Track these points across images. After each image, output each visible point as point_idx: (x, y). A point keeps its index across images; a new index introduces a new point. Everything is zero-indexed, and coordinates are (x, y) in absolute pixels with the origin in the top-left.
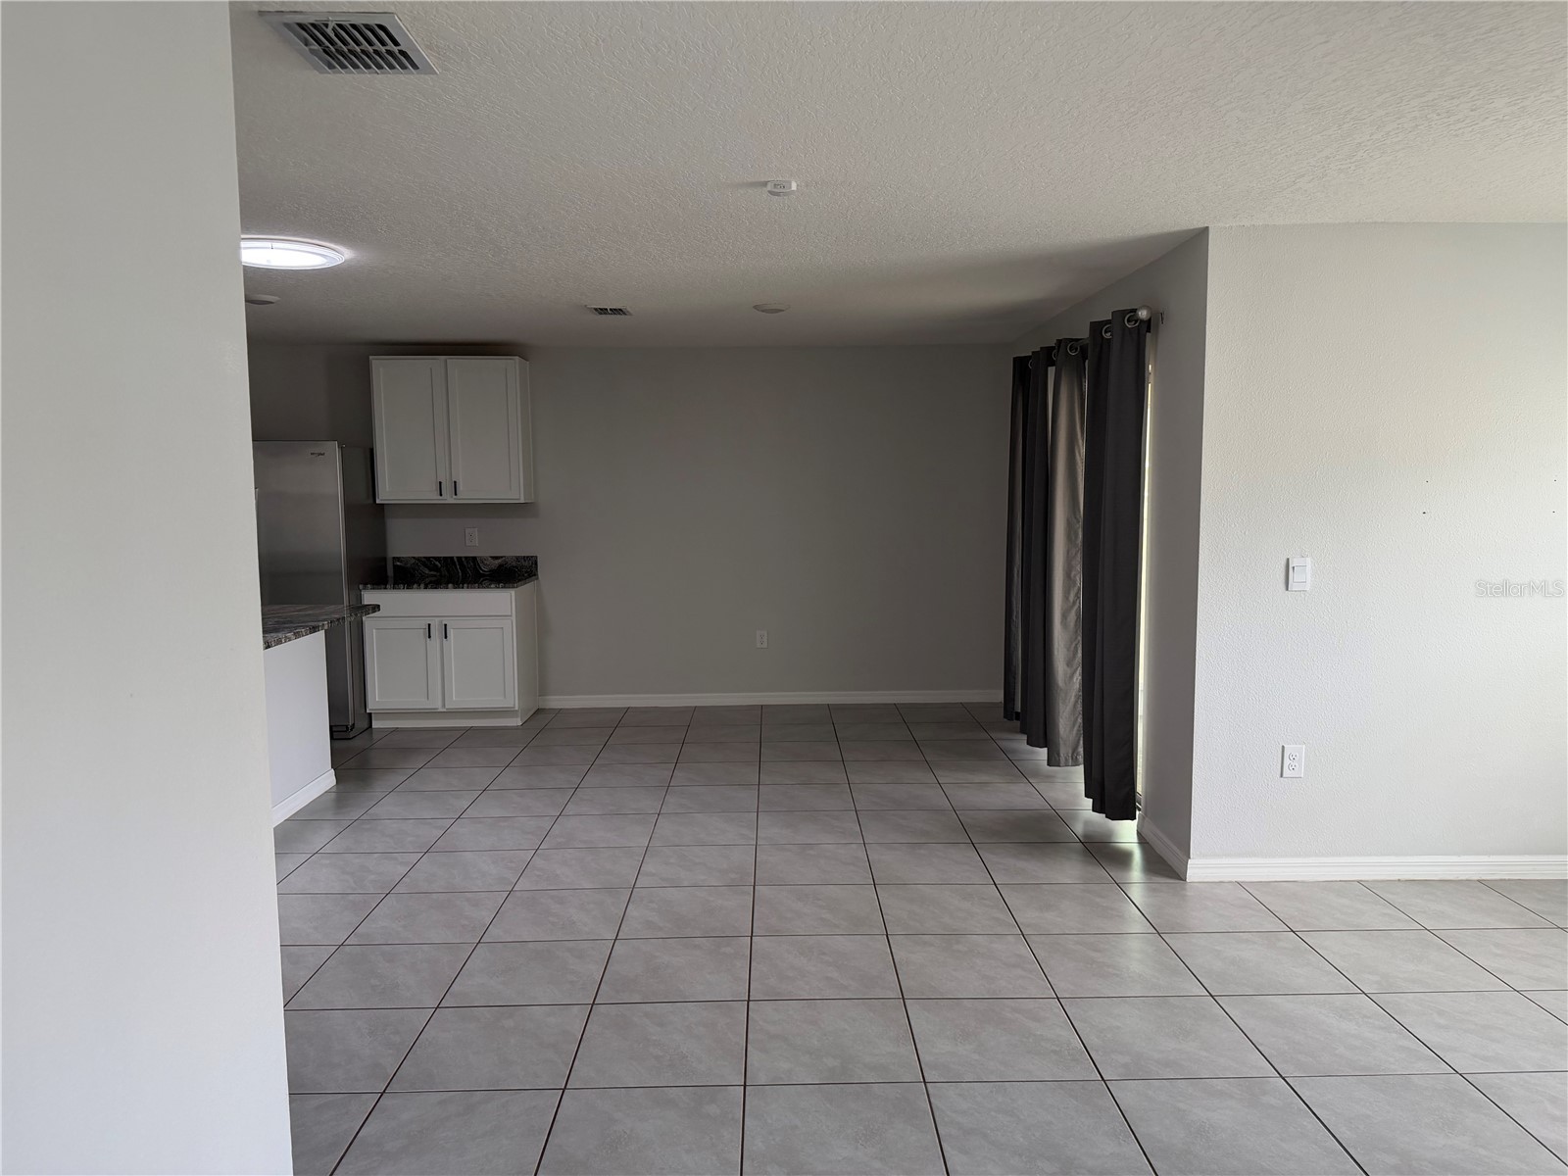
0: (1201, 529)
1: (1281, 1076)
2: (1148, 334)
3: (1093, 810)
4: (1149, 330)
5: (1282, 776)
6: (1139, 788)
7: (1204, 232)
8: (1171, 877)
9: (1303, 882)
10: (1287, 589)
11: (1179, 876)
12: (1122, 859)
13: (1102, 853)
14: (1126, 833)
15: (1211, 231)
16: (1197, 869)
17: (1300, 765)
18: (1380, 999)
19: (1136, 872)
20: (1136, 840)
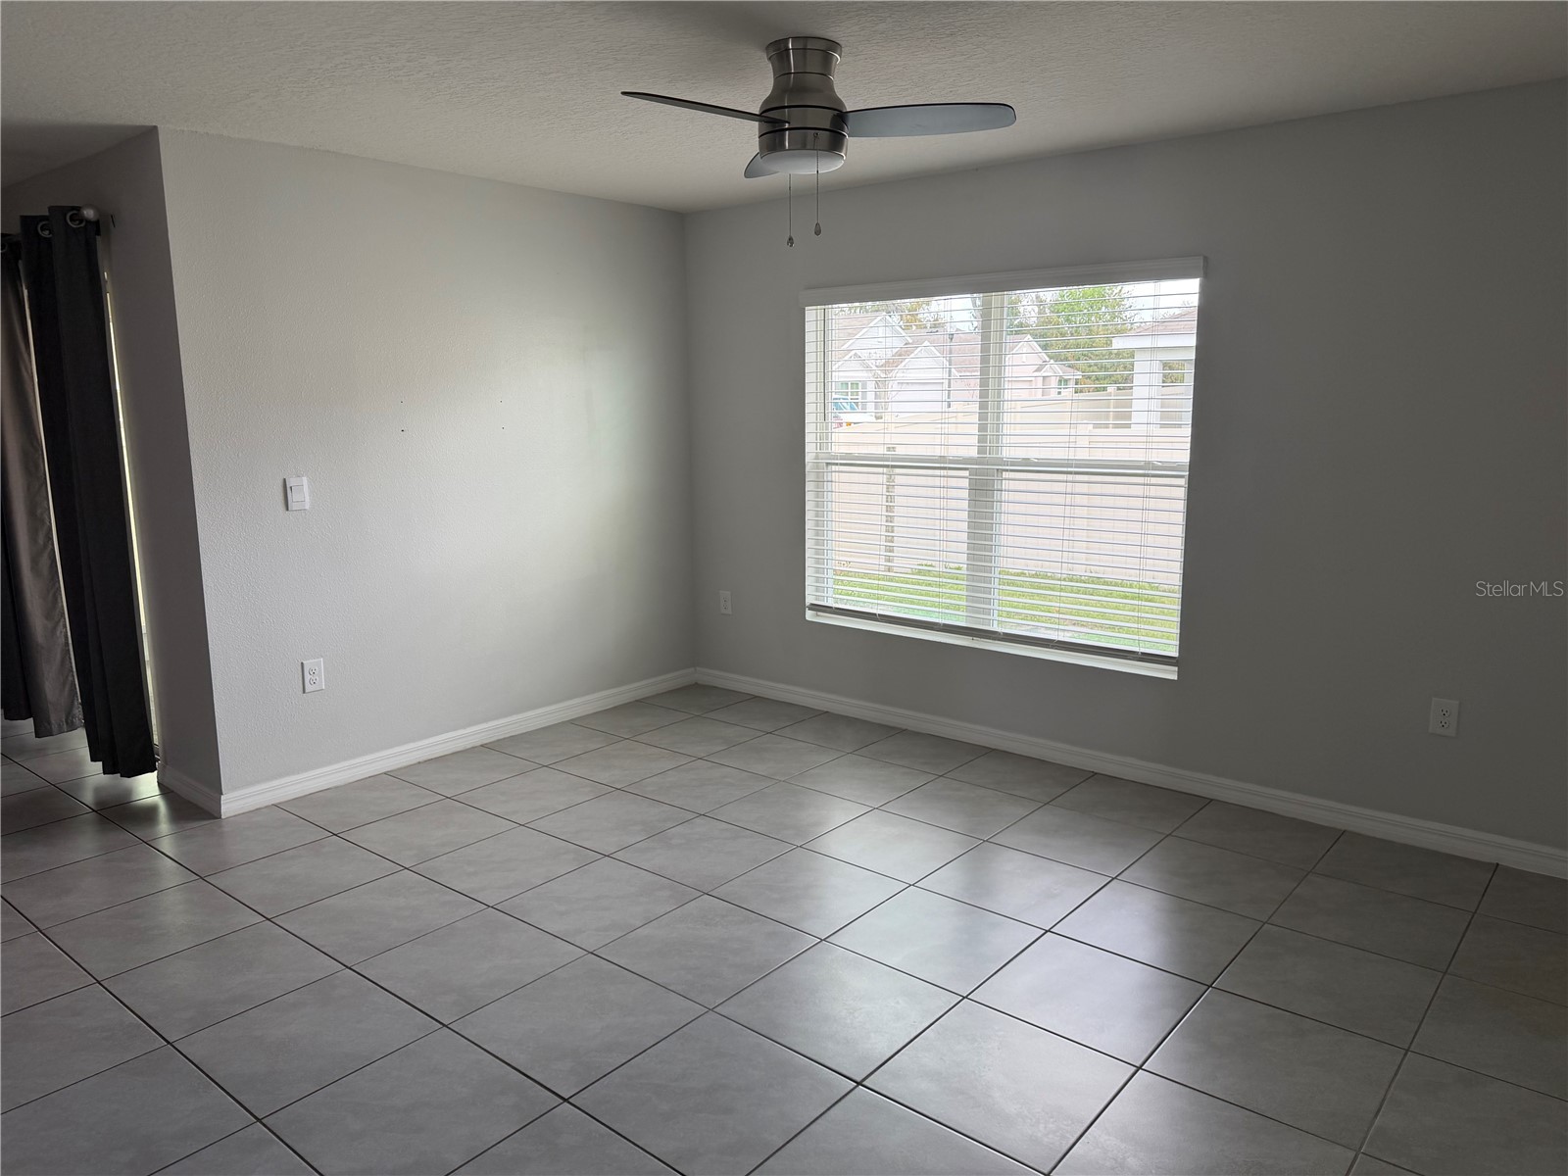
0: (191, 454)
1: (347, 967)
2: (98, 238)
3: (104, 773)
4: (98, 233)
5: (304, 692)
6: (156, 739)
7: (150, 133)
8: (204, 819)
9: (336, 787)
10: (287, 509)
11: (211, 813)
12: (146, 815)
13: (119, 815)
14: (147, 787)
15: (163, 138)
16: (232, 803)
17: (320, 676)
18: (420, 869)
19: (164, 826)
20: (158, 793)
